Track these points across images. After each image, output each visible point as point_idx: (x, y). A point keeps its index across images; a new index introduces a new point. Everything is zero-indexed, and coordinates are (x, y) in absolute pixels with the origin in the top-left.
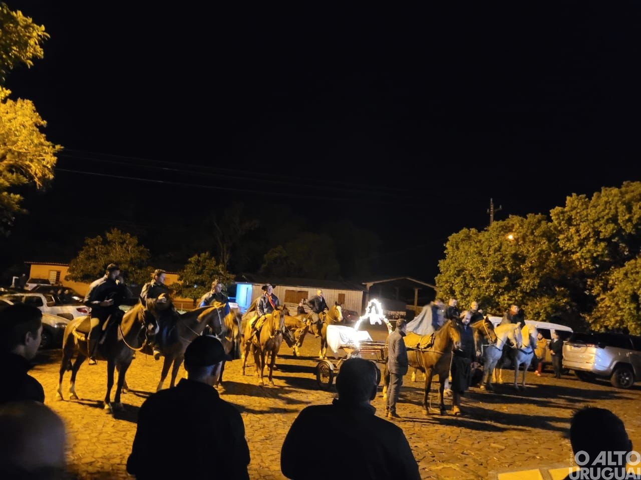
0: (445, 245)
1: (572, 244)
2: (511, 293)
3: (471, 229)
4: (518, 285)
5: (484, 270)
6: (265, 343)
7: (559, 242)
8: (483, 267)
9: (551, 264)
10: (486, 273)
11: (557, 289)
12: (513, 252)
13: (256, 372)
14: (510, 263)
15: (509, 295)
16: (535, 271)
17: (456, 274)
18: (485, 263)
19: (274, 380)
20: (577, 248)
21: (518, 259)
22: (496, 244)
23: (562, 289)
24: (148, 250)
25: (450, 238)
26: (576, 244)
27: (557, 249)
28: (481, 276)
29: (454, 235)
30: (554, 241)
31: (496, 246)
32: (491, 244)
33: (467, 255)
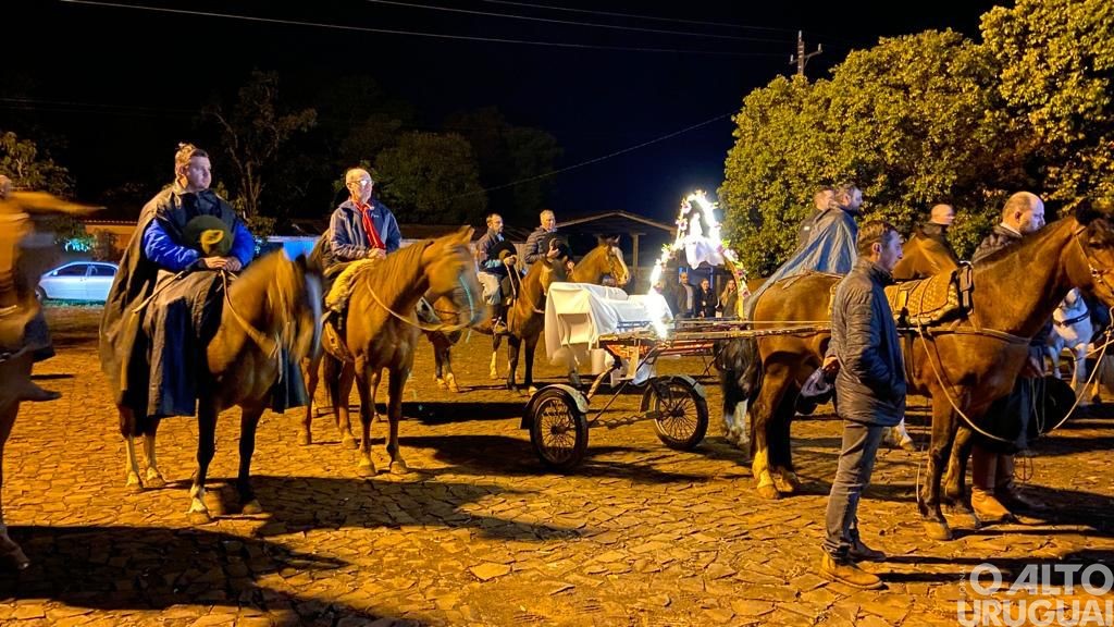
0: (733, 119)
1: (1031, 88)
2: (890, 209)
3: (792, 77)
4: (905, 190)
5: (833, 161)
6: (366, 347)
7: (1000, 87)
8: (831, 154)
9: (981, 136)
10: (839, 169)
11: (989, 194)
12: (903, 114)
13: (346, 434)
14: (892, 141)
15: (886, 211)
16: (946, 155)
17: (767, 177)
18: (833, 147)
19: (403, 451)
20: (1040, 97)
21: (912, 129)
22: (861, 99)
23: (1000, 192)
24: (65, 169)
25: (748, 100)
26: (1040, 86)
27: (997, 103)
28: (824, 176)
29: (757, 92)
30: (990, 84)
31: (860, 105)
32: (849, 101)
33: (792, 132)
